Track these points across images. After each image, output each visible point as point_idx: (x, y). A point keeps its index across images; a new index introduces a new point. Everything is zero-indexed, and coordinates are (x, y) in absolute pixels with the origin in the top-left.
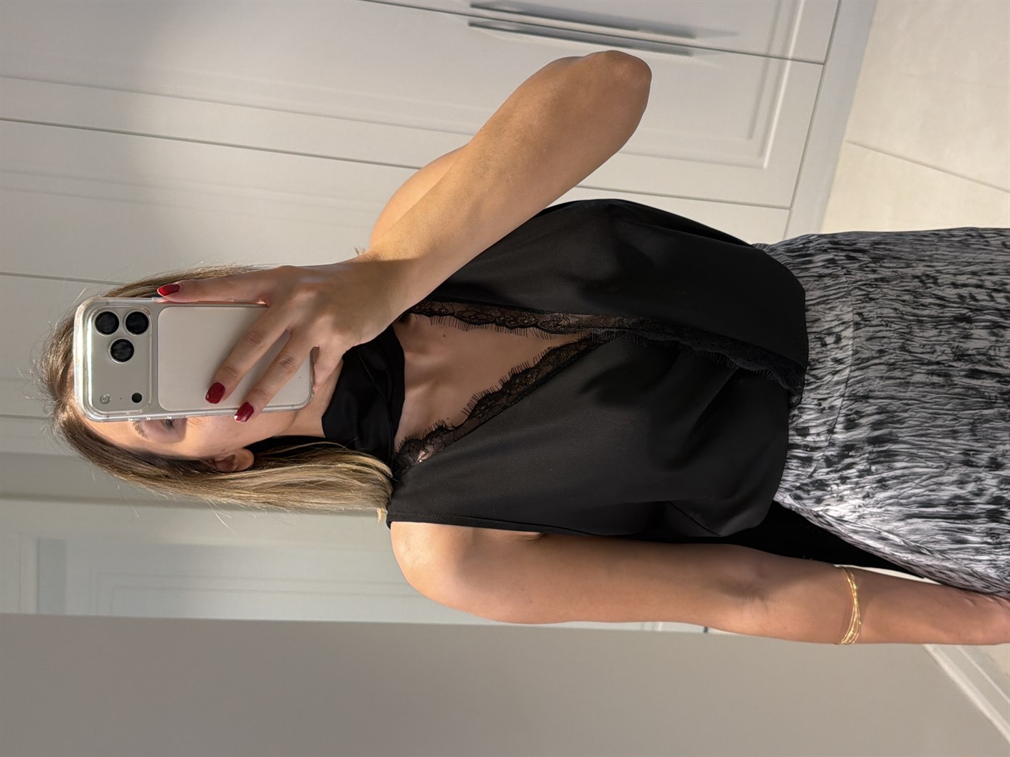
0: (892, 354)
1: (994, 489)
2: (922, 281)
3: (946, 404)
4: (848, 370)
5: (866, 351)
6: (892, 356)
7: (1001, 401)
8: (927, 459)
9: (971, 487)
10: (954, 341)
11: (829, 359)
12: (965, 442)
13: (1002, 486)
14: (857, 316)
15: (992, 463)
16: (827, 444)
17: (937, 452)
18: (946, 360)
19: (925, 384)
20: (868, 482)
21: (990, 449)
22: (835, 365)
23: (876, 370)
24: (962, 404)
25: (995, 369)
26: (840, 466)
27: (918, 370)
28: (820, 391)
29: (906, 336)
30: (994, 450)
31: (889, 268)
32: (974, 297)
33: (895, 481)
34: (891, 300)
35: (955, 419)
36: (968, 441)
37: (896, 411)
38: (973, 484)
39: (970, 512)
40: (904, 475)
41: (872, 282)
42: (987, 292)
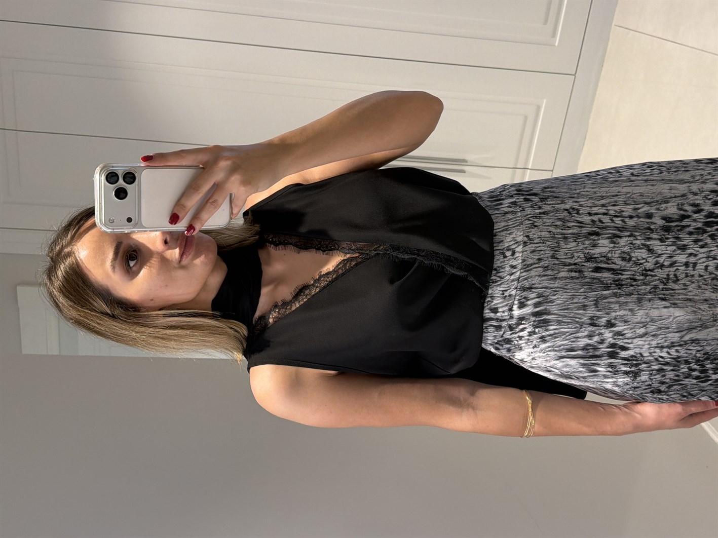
0: (546, 260)
1: (611, 339)
2: (569, 213)
3: (580, 289)
4: (519, 272)
5: (530, 260)
6: (546, 262)
8: (568, 323)
9: (596, 339)
10: (586, 249)
11: (508, 266)
12: (591, 311)
13: (616, 337)
14: (525, 238)
15: (608, 324)
16: (509, 317)
17: (574, 319)
18: (581, 262)
19: (566, 278)
20: (535, 339)
21: (607, 315)
22: (512, 270)
23: (536, 271)
24: (590, 289)
25: (611, 266)
26: (517, 330)
27: (562, 270)
28: (503, 286)
29: (555, 249)
30: (609, 316)
31: (550, 204)
32: (601, 221)
33: (550, 337)
34: (548, 225)
35: (586, 298)
37: (548, 296)
38: (597, 337)
39: (597, 353)
40: (555, 334)
41: (537, 215)
42: (610, 218)
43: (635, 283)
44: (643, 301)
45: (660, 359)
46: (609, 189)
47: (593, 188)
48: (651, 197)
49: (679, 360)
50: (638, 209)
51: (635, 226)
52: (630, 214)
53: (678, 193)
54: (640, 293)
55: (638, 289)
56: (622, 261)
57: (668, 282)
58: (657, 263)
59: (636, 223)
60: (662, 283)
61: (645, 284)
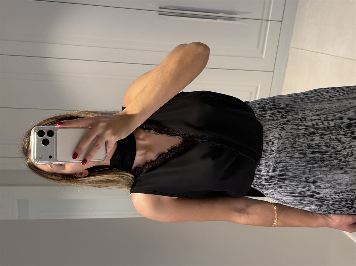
0: (288, 148)
1: (313, 189)
2: (301, 120)
3: (303, 164)
4: (275, 154)
5: (281, 148)
6: (288, 149)
7: (320, 161)
8: (295, 180)
9: (306, 188)
10: (308, 142)
11: (269, 150)
12: (307, 175)
13: (316, 188)
14: (279, 135)
15: (314, 181)
16: (266, 175)
17: (298, 179)
18: (305, 149)
19: (298, 158)
20: (277, 186)
21: (314, 177)
22: (271, 152)
23: (283, 154)
24: (308, 163)
25: (320, 150)
26: (269, 181)
27: (296, 153)
28: (266, 160)
29: (294, 142)
30: (315, 177)
31: (291, 115)
32: (317, 124)
33: (285, 186)
34: (290, 129)
35: (305, 168)
37: (288, 167)
39: (305, 195)
40: (287, 185)
41: (285, 122)
42: (322, 121)
43: (330, 159)
44: (332, 170)
47: (311, 105)
48: (341, 108)
49: (343, 199)
50: (335, 115)
51: (333, 126)
52: (332, 118)
54: (332, 165)
55: (331, 162)
56: (326, 147)
57: (347, 157)
58: (343, 147)
59: (335, 123)
60: (344, 157)
61: (336, 159)
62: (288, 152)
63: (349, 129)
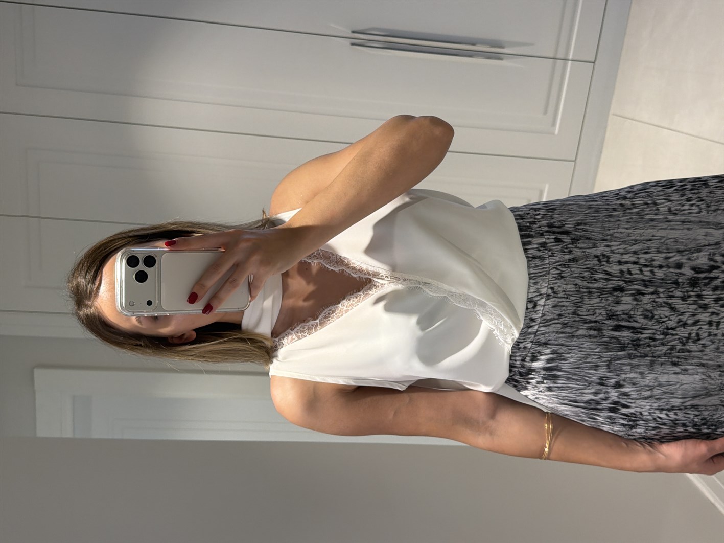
0: (566, 317)
1: (615, 398)
2: (599, 261)
3: (596, 349)
4: (537, 326)
5: (551, 315)
6: (566, 319)
7: (631, 346)
8: (577, 380)
9: (601, 396)
10: (609, 306)
13: (620, 397)
14: (550, 289)
15: (617, 384)
16: (520, 366)
17: (584, 377)
18: (600, 319)
19: (584, 336)
21: (617, 377)
22: (531, 322)
23: (555, 327)
24: (606, 348)
25: (632, 324)
27: (582, 327)
29: (578, 305)
30: (619, 377)
31: (581, 248)
32: (630, 271)
33: (558, 389)
34: (576, 277)
35: (599, 358)
36: (604, 372)
37: (562, 353)
38: (603, 394)
39: (598, 407)
40: (562, 387)
41: (566, 262)
42: (639, 267)
43: (652, 343)
44: (655, 364)
45: (659, 420)
46: (643, 231)
47: (627, 229)
48: (684, 244)
49: (677, 422)
50: (669, 258)
51: (662, 279)
52: (660, 263)
53: (712, 240)
54: (655, 355)
55: (655, 350)
56: (644, 318)
57: (687, 342)
58: (680, 321)
59: (665, 274)
60: (680, 342)
61: (663, 344)
62: (565, 325)
63: (694, 289)
